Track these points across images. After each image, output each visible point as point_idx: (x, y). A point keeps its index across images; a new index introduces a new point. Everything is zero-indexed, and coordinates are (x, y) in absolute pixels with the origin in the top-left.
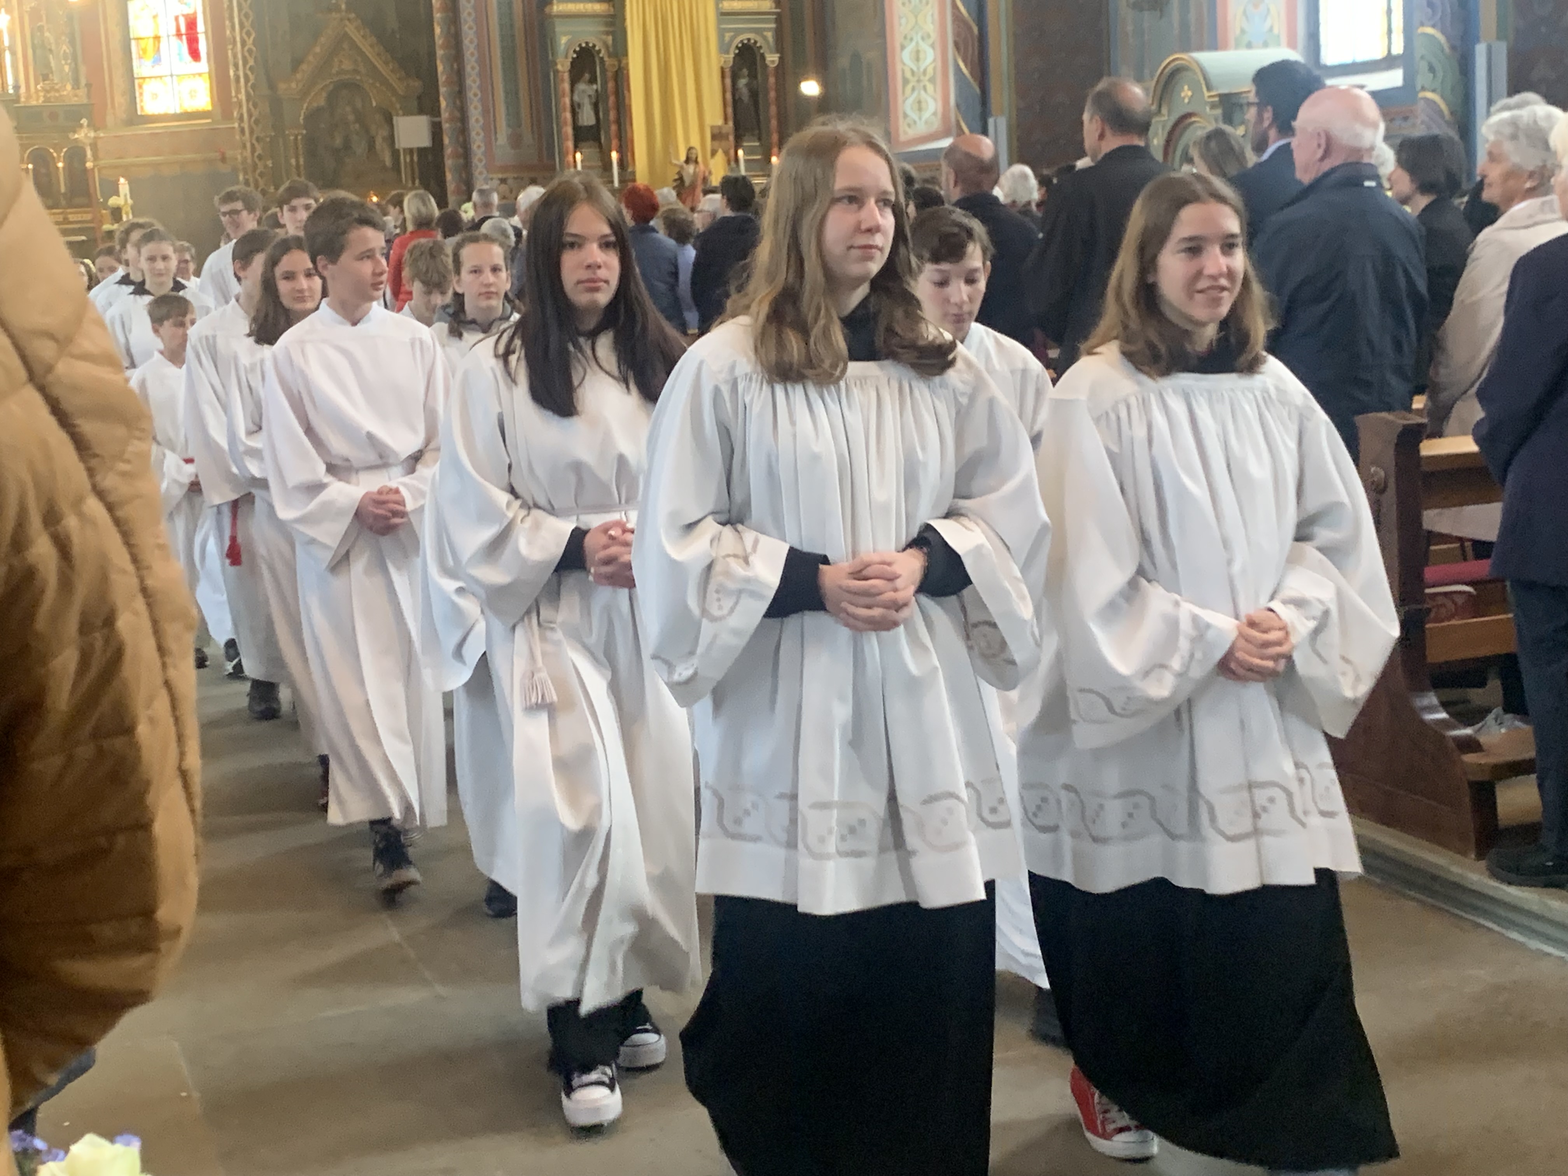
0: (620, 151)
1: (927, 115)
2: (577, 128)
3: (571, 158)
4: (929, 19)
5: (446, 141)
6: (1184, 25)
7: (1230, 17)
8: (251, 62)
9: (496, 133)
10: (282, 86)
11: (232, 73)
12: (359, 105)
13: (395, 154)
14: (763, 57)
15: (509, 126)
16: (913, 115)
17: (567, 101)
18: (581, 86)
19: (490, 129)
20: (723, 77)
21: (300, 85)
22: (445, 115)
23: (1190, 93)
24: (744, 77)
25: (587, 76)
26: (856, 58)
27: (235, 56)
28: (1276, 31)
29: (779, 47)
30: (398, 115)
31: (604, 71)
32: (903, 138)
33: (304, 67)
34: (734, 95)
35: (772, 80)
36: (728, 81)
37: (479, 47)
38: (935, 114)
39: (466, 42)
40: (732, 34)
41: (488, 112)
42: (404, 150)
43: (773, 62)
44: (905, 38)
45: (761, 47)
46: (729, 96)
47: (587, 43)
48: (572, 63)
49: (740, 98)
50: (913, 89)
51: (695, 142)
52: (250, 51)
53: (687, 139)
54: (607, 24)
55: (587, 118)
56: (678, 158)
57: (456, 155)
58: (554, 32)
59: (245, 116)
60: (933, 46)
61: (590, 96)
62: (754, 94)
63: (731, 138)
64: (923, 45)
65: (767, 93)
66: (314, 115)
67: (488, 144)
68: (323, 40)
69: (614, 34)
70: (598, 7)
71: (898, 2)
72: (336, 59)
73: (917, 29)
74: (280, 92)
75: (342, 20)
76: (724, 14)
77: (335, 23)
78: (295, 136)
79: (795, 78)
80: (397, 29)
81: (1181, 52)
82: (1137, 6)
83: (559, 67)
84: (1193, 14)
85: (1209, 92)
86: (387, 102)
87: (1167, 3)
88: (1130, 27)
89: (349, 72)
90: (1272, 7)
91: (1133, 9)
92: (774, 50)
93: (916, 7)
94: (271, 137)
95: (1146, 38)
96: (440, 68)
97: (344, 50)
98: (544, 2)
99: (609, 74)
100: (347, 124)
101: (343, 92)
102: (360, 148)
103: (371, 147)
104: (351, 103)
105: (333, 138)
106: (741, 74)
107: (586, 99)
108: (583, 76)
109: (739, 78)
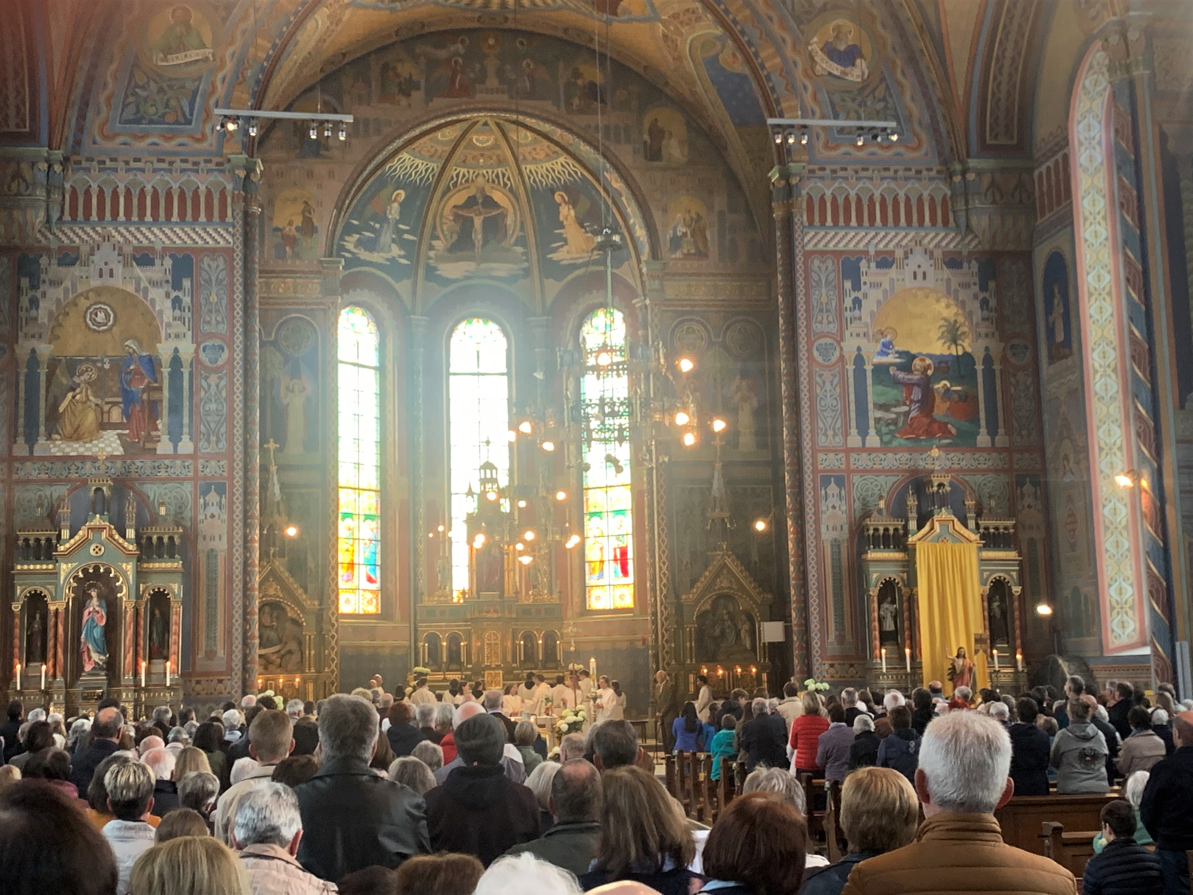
0: (911, 648)
1: (1129, 630)
2: (882, 633)
3: (877, 652)
4: (1128, 567)
5: (795, 638)
8: (665, 581)
9: (828, 635)
10: (684, 597)
11: (648, 585)
12: (731, 609)
14: (1010, 588)
16: (1118, 631)
18: (885, 605)
19: (824, 631)
20: (983, 601)
21: (696, 595)
22: (794, 622)
24: (996, 602)
25: (889, 599)
26: (1076, 590)
29: (1021, 582)
31: (901, 596)
32: (1111, 646)
33: (699, 584)
35: (1016, 604)
36: (986, 604)
37: (818, 580)
38: (1134, 630)
39: (810, 576)
40: (988, 573)
41: (823, 620)
43: (1017, 592)
44: (1111, 579)
45: (1008, 582)
46: (986, 613)
47: (890, 578)
49: (994, 615)
50: (1118, 613)
51: (963, 644)
52: (664, 574)
53: (958, 641)
54: (904, 566)
55: (889, 626)
56: (951, 654)
57: (801, 648)
58: (868, 571)
60: (1131, 585)
61: (891, 612)
62: (1004, 613)
63: (988, 642)
64: (1124, 584)
65: (1013, 613)
66: (703, 615)
67: (822, 640)
68: (710, 568)
69: (908, 572)
70: (898, 555)
71: (1106, 557)
72: (718, 580)
73: (1120, 573)
74: (682, 601)
75: (723, 556)
76: (982, 560)
77: (719, 558)
78: (690, 628)
79: (1033, 602)
80: (757, 561)
83: (871, 593)
86: (749, 607)
89: (726, 588)
92: (1017, 584)
93: (1118, 559)
94: (675, 629)
96: (793, 592)
97: (724, 574)
98: (862, 550)
99: (905, 598)
100: (723, 621)
101: (722, 601)
102: (731, 637)
103: (738, 635)
104: (726, 607)
105: (714, 630)
106: (995, 599)
107: (889, 615)
108: (887, 598)
109: (994, 602)
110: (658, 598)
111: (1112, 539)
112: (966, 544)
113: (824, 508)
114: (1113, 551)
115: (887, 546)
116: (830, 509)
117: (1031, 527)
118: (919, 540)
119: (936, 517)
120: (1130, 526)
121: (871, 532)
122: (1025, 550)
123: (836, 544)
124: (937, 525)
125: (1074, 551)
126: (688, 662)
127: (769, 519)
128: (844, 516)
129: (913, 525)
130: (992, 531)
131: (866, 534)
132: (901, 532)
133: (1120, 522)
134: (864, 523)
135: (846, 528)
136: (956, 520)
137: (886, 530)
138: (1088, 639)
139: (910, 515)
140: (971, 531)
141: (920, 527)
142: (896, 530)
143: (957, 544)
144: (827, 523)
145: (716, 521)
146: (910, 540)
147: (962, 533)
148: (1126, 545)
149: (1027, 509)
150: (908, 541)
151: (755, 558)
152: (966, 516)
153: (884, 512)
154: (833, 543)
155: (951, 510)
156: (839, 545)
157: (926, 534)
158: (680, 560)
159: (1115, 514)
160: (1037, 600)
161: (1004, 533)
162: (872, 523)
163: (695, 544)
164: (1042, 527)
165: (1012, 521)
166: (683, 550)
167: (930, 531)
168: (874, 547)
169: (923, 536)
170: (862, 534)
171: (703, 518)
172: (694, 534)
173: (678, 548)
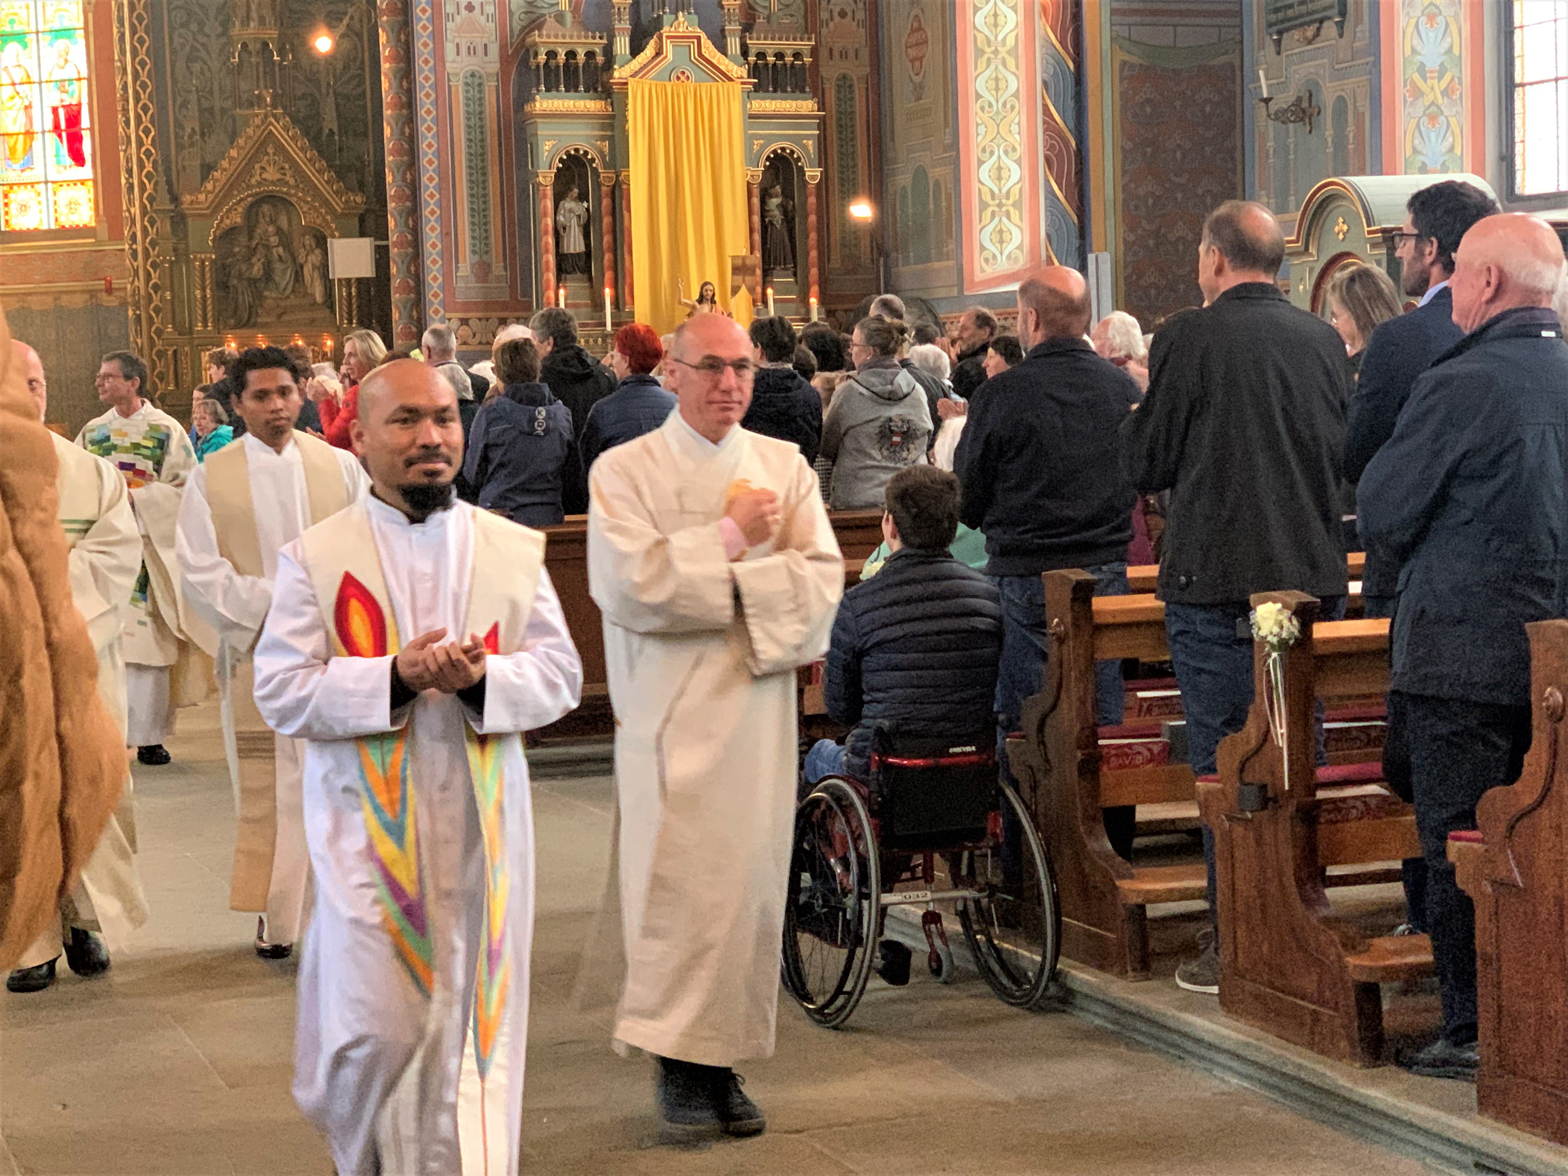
0: (615, 286)
1: (1009, 248)
2: (560, 257)
3: (551, 293)
4: (1015, 128)
5: (394, 270)
6: (1340, 142)
7: (1400, 133)
8: (149, 167)
9: (457, 262)
10: (187, 198)
11: (123, 181)
12: (283, 221)
13: (328, 285)
14: (801, 171)
15: (474, 252)
16: (992, 248)
17: (550, 221)
18: (568, 204)
19: (450, 255)
20: (750, 195)
21: (211, 197)
22: (393, 237)
23: (1345, 228)
24: (776, 196)
25: (575, 191)
26: (920, 175)
27: (128, 160)
28: (1458, 151)
29: (823, 159)
30: (333, 236)
31: (598, 185)
32: (979, 276)
33: (217, 174)
34: (763, 217)
35: (812, 200)
36: (756, 201)
37: (438, 154)
38: (1020, 247)
39: (423, 146)
40: (762, 142)
41: (448, 234)
42: (340, 280)
43: (813, 177)
44: (984, 150)
45: (799, 159)
46: (756, 219)
47: (577, 150)
48: (557, 175)
49: (771, 222)
50: (993, 214)
51: (712, 276)
52: (148, 153)
53: (701, 269)
54: (603, 127)
55: (575, 244)
56: (690, 298)
57: (405, 289)
58: (535, 135)
59: (139, 234)
60: (1018, 162)
61: (579, 216)
62: (789, 218)
63: (759, 272)
64: (1007, 162)
65: (806, 217)
66: (228, 235)
67: (448, 275)
68: (241, 141)
69: (611, 139)
70: (592, 105)
71: (975, 107)
72: (257, 166)
73: (999, 140)
74: (184, 206)
75: (266, 116)
76: (751, 117)
77: (257, 121)
78: (203, 262)
79: (843, 199)
80: (335, 130)
81: (1336, 175)
82: (1280, 117)
83: (541, 179)
84: (1351, 128)
85: (1369, 225)
86: (318, 221)
87: (1319, 113)
88: (1271, 144)
89: (273, 183)
90: (1453, 121)
91: (1277, 119)
92: (816, 162)
93: (998, 113)
94: (171, 263)
95: (1292, 157)
96: (389, 179)
97: (268, 154)
98: (524, 98)
99: (604, 188)
100: (268, 247)
101: (266, 208)
102: (284, 277)
103: (298, 276)
104: (272, 221)
105: (252, 266)
106: (772, 191)
107: (574, 221)
108: (571, 190)
109: (771, 197)
110: (137, 203)
111: (987, 73)
112: (723, 86)
113: (450, 9)
114: (988, 96)
115: (571, 86)
116: (464, 12)
117: (844, 55)
118: (634, 75)
119: (666, 30)
120: (1021, 49)
121: (542, 58)
122: (831, 96)
123: (474, 80)
124: (668, 47)
125: (919, 98)
126: (199, 327)
127: (342, 28)
128: (491, 25)
129: (622, 45)
130: (771, 59)
131: (532, 62)
132: (600, 59)
133: (1003, 42)
134: (529, 41)
135: (494, 50)
136: (704, 37)
137: (571, 54)
138: (937, 265)
139: (617, 25)
140: (733, 60)
141: (636, 50)
142: (590, 55)
143: (704, 85)
144: (457, 40)
145: (251, 47)
146: (616, 74)
147: (715, 62)
148: (1013, 86)
149: (837, 19)
150: (612, 77)
151: (330, 121)
152: (723, 31)
153: (569, 18)
154: (469, 81)
155: (695, 18)
156: (480, 85)
157: (650, 62)
158: (179, 125)
159: (996, 25)
160: (849, 193)
161: (792, 64)
162: (545, 39)
163: (211, 92)
164: (865, 53)
165: (809, 39)
166: (184, 104)
167: (654, 58)
168: (548, 90)
169: (641, 69)
170: (525, 61)
171: (223, 40)
172: (208, 74)
173: (174, 101)
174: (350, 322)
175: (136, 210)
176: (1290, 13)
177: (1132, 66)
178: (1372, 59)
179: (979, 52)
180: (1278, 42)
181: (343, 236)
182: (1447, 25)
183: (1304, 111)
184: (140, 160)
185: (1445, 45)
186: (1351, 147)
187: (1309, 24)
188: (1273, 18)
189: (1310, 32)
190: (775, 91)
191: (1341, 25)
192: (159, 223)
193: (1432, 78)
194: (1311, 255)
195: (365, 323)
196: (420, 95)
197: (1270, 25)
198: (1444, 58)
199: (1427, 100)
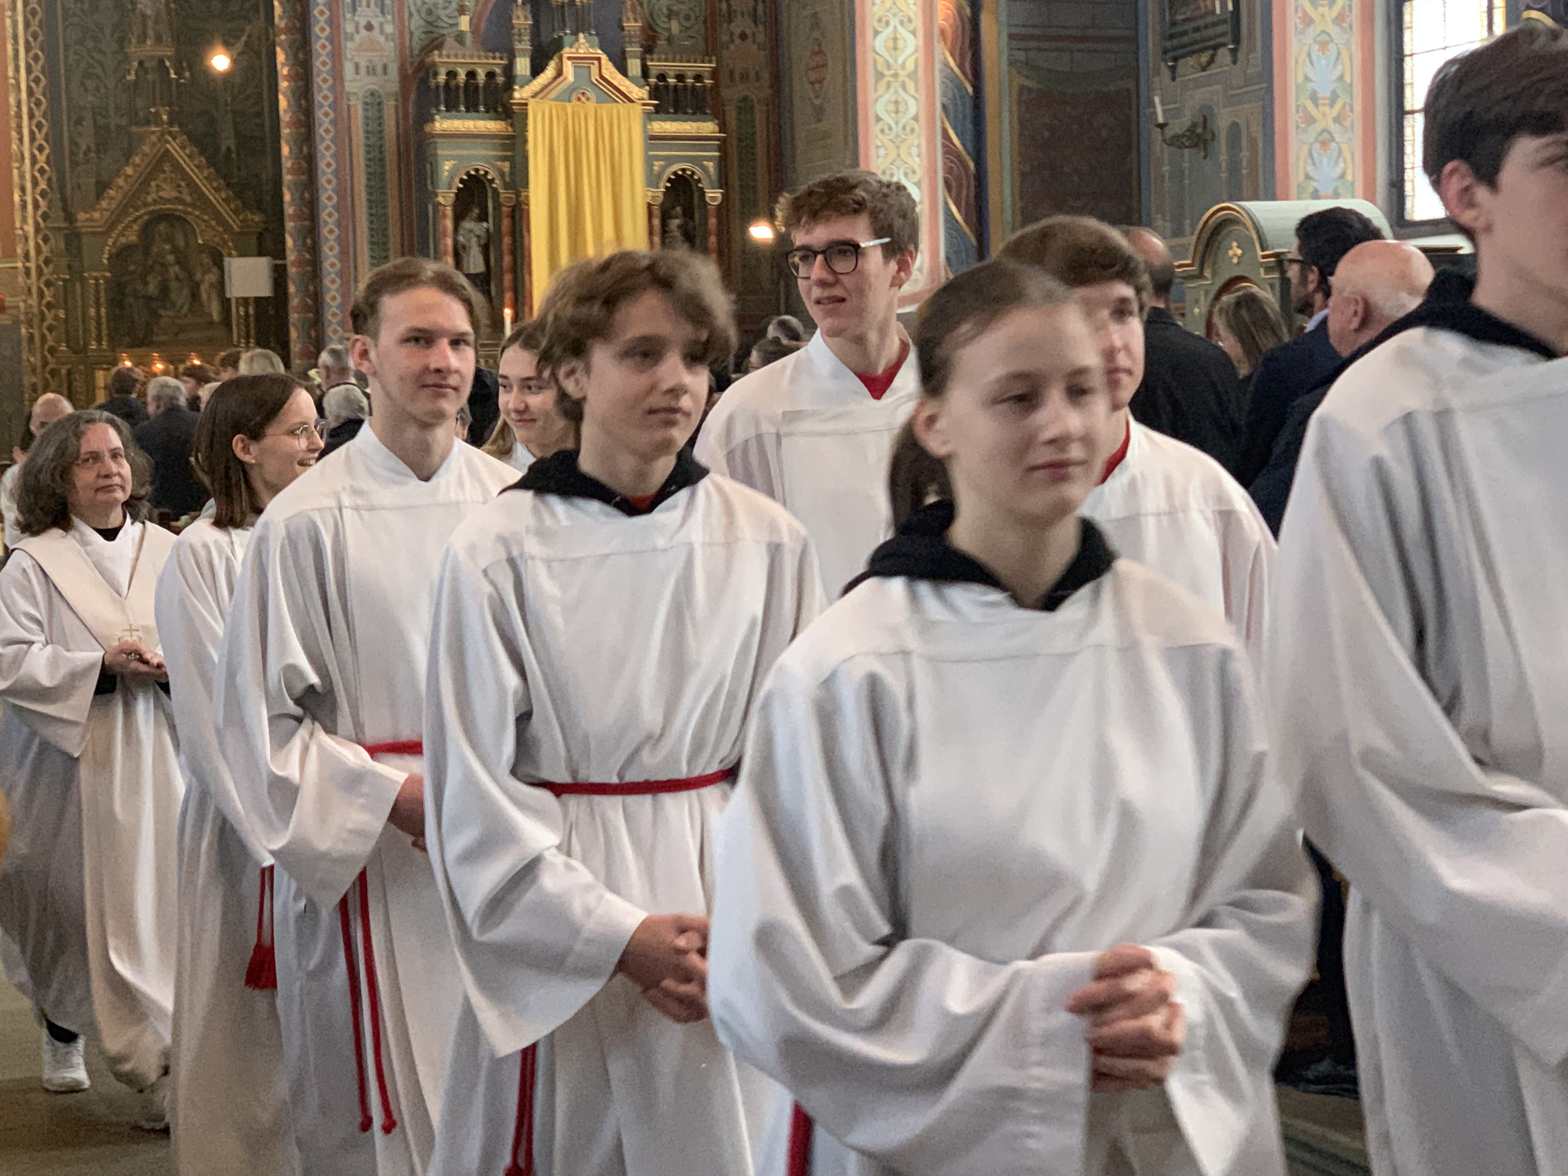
0: (516, 307)
4: (914, 151)
5: (292, 289)
6: (1234, 167)
7: (1292, 159)
8: (43, 185)
10: (81, 216)
11: (17, 198)
12: (180, 240)
13: (225, 303)
14: (702, 192)
17: (449, 242)
18: (468, 225)
19: (349, 272)
20: (650, 216)
21: (107, 214)
22: (291, 257)
23: (1239, 252)
24: (676, 218)
25: (476, 211)
27: (22, 177)
28: (1349, 177)
29: (723, 182)
30: (230, 255)
31: (498, 206)
33: (112, 193)
35: (713, 221)
36: (656, 222)
37: (336, 173)
39: (322, 165)
40: (662, 163)
41: (347, 253)
42: (237, 299)
43: (714, 199)
45: (699, 180)
47: (477, 170)
48: (457, 195)
49: (671, 243)
52: (42, 171)
54: (504, 147)
55: (474, 262)
57: (305, 308)
58: (435, 155)
59: (32, 253)
60: (918, 184)
61: (478, 236)
62: (690, 239)
65: (707, 238)
66: (122, 254)
67: (346, 295)
68: (137, 160)
69: (512, 160)
70: (493, 126)
71: (875, 129)
72: (153, 184)
73: (899, 163)
74: (79, 224)
75: (163, 135)
76: (653, 138)
77: (154, 138)
78: (97, 279)
79: (742, 219)
80: (233, 148)
81: (1231, 199)
82: (1175, 142)
83: (440, 199)
84: (1245, 154)
85: (1263, 250)
86: (216, 239)
87: (1213, 139)
88: (1166, 168)
89: (169, 201)
90: (1344, 147)
91: (1171, 144)
92: (716, 184)
93: (897, 136)
94: (65, 281)
95: (1187, 182)
96: (287, 197)
97: (164, 172)
98: (424, 117)
99: (504, 209)
100: (164, 266)
101: (162, 227)
102: (181, 297)
103: (195, 295)
104: (170, 240)
105: (146, 284)
106: (673, 213)
107: (474, 240)
108: (471, 211)
109: (671, 218)
110: (30, 221)
111: (887, 97)
112: (622, 107)
113: (349, 28)
114: (888, 119)
115: (472, 107)
116: (363, 32)
117: (745, 77)
118: (534, 96)
119: (567, 52)
120: (921, 73)
121: (442, 78)
122: (731, 120)
123: (374, 102)
124: (569, 68)
125: (819, 120)
126: (94, 346)
127: (240, 46)
128: (391, 44)
129: (523, 66)
131: (432, 82)
132: (500, 80)
133: (903, 66)
134: (428, 60)
135: (394, 69)
136: (604, 58)
137: (471, 75)
139: (518, 46)
140: (633, 80)
141: (536, 70)
142: (491, 75)
143: (604, 105)
144: (357, 59)
145: (148, 64)
146: (517, 95)
147: (615, 83)
148: (913, 110)
149: (738, 41)
150: (511, 98)
151: (228, 141)
152: (624, 52)
153: (469, 40)
154: (368, 100)
155: (596, 39)
156: (379, 104)
157: (550, 84)
158: (74, 143)
159: (895, 49)
160: (750, 215)
161: (693, 87)
162: (446, 60)
163: (106, 109)
164: (766, 75)
165: (710, 62)
166: (79, 121)
167: (555, 78)
168: (448, 110)
169: (542, 90)
170: (424, 81)
171: (120, 57)
172: (103, 90)
173: (69, 117)
174: (248, 343)
175: (30, 228)
176: (1185, 40)
177: (1030, 90)
178: (1265, 85)
179: (880, 76)
180: (1173, 69)
181: (241, 255)
182: (1339, 53)
183: (1198, 136)
184: (34, 178)
185: (1337, 73)
186: (1244, 172)
187: (1202, 50)
188: (1168, 44)
189: (1204, 58)
190: (676, 112)
191: (1234, 52)
192: (53, 241)
193: (1324, 105)
194: (1205, 278)
195: (262, 343)
196: (319, 114)
197: (1165, 51)
198: (1334, 85)
199: (1318, 127)
